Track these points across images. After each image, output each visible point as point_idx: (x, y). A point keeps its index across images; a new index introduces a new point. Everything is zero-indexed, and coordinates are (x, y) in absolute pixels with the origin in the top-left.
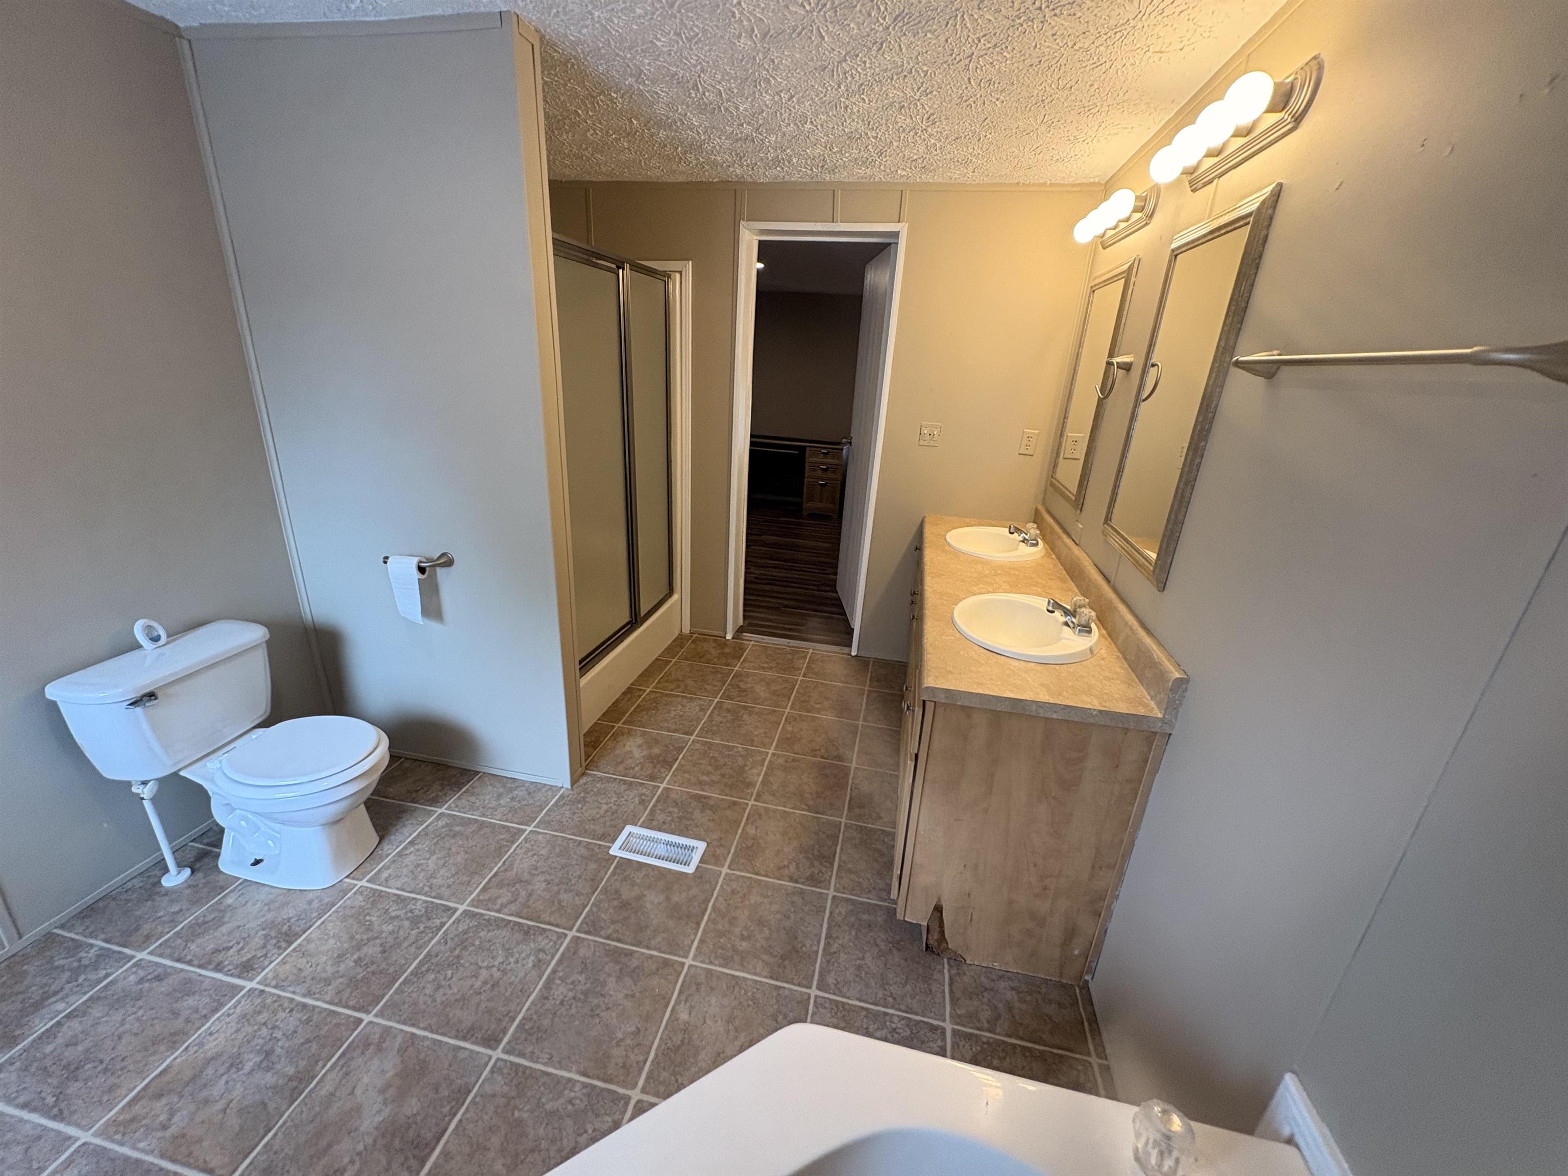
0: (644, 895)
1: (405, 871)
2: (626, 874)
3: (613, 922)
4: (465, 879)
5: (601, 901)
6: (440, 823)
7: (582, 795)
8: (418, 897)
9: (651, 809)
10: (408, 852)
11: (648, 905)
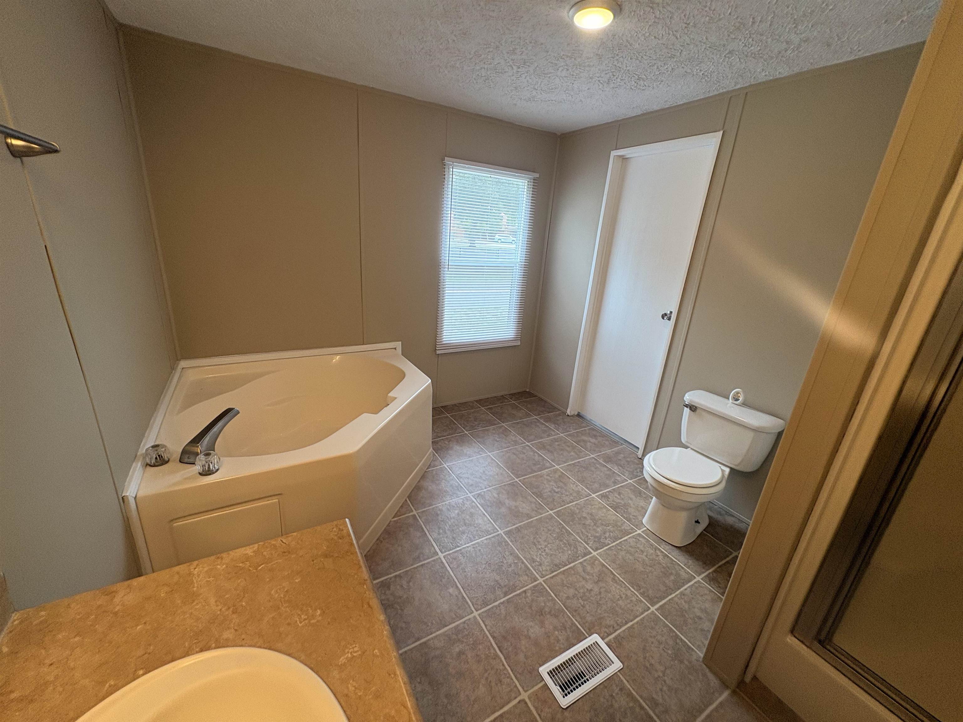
0: (542, 627)
1: (641, 547)
2: (568, 630)
3: (533, 600)
4: (618, 562)
5: (554, 604)
6: (682, 573)
7: (686, 663)
8: (614, 544)
9: (638, 701)
10: (658, 552)
11: (531, 624)
